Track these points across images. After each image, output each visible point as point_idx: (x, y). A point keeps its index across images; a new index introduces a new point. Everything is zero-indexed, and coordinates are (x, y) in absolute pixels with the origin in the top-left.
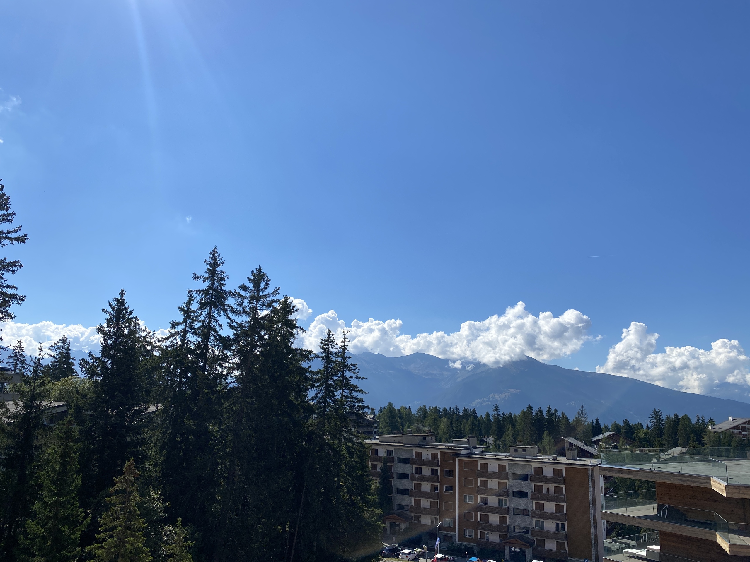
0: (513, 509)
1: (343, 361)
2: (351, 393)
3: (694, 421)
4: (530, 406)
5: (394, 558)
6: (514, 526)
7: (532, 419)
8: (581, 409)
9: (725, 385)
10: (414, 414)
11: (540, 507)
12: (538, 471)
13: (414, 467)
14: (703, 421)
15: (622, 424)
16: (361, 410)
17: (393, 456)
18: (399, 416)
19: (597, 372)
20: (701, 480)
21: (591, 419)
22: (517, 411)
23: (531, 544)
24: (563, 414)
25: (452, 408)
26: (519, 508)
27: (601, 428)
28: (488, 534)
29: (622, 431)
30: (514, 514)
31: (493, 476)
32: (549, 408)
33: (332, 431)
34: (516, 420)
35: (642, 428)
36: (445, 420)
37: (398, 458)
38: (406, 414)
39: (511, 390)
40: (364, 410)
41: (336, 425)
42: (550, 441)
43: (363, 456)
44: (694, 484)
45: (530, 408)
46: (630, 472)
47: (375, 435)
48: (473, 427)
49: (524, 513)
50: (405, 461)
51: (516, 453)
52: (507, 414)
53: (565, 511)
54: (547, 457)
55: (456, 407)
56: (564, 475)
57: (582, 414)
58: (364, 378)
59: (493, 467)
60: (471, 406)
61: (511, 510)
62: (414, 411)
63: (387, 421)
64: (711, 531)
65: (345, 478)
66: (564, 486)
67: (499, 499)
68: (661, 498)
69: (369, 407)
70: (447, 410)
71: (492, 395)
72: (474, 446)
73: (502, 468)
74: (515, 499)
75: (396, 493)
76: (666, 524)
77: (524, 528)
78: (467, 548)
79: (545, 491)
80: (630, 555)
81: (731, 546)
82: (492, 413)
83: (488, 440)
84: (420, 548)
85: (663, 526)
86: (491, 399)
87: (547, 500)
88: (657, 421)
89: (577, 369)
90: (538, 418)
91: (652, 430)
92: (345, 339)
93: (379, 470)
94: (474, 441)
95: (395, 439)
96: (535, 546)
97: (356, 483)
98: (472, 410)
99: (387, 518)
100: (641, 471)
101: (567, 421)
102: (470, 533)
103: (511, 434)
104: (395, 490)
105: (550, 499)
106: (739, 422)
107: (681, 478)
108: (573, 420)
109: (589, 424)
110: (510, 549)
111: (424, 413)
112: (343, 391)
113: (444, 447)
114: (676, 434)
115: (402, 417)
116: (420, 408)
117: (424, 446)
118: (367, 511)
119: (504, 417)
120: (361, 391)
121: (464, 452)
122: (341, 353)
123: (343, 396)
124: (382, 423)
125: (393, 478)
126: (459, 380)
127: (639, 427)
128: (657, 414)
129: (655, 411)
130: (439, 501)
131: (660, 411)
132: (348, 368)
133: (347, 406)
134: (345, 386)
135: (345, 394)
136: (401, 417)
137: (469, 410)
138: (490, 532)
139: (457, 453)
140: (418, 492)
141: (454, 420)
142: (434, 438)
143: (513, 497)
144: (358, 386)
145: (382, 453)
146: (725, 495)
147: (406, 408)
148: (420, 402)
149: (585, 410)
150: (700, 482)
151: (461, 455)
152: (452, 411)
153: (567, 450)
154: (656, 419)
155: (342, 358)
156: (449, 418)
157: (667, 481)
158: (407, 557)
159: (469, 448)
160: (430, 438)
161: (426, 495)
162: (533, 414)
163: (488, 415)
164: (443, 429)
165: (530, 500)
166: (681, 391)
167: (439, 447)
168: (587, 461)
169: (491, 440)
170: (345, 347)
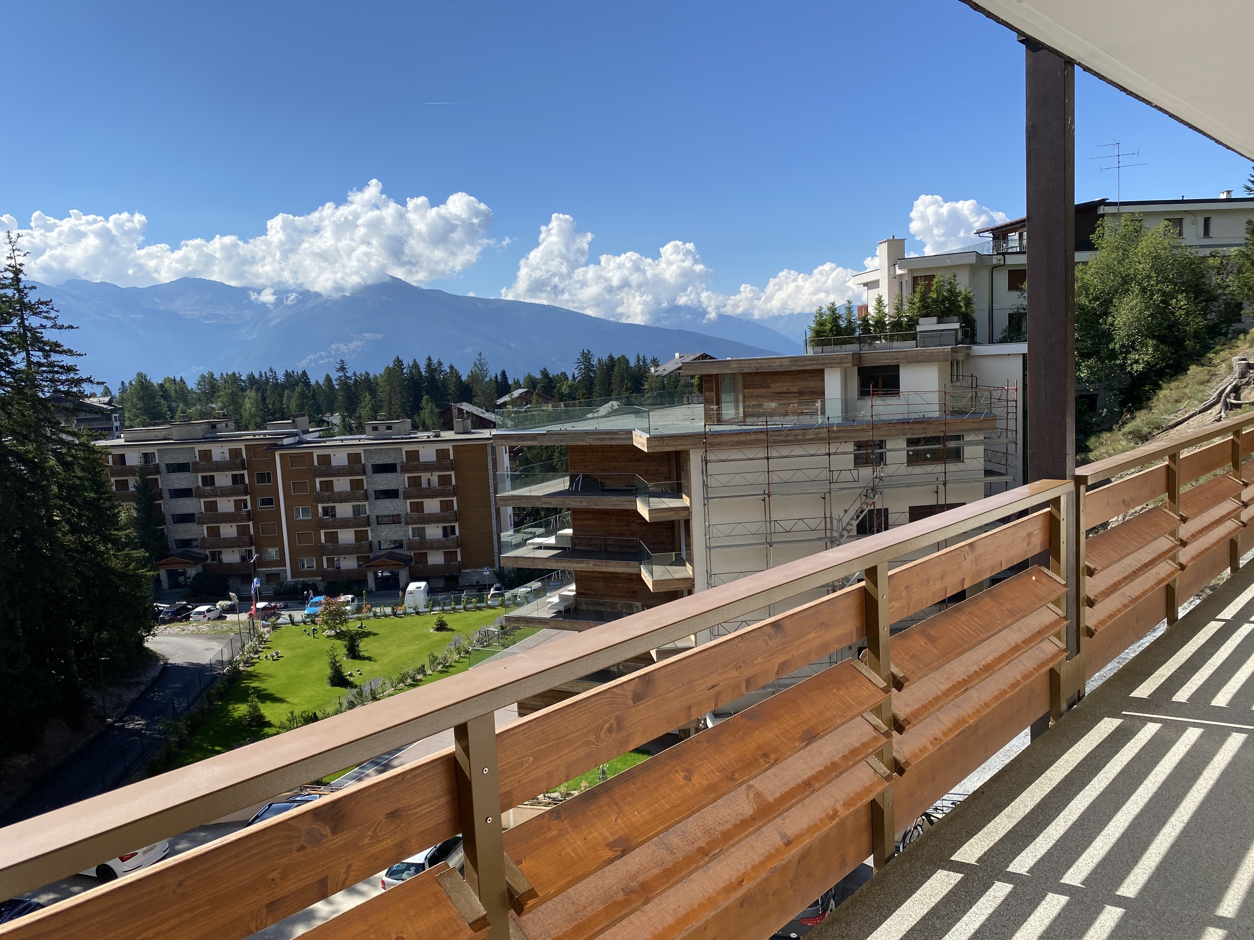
0: (377, 517)
1: (17, 295)
2: (47, 356)
3: (632, 363)
4: (398, 358)
5: (181, 622)
6: (379, 542)
7: (402, 379)
8: (478, 357)
9: (675, 309)
10: (192, 389)
11: (418, 508)
12: (413, 456)
13: (200, 475)
14: (644, 362)
15: (539, 376)
16: (76, 386)
17: (157, 462)
18: (161, 396)
19: (502, 298)
20: (622, 436)
21: (493, 372)
22: (377, 369)
23: (406, 561)
24: (452, 367)
25: (263, 373)
26: (386, 513)
27: (509, 385)
28: (338, 560)
29: (539, 386)
30: (378, 524)
31: (340, 472)
32: (429, 359)
33: (18, 429)
34: (377, 384)
35: (567, 379)
36: (253, 394)
37: (167, 465)
38: (176, 391)
39: (366, 335)
40: (83, 385)
41: (26, 416)
42: (432, 411)
43: (94, 468)
44: (614, 443)
45: (399, 362)
46: (534, 437)
47: (117, 434)
48: (305, 401)
49: (395, 520)
50: (182, 468)
51: (377, 432)
52: (361, 375)
53: (456, 508)
54: (426, 434)
55: (271, 370)
56: (452, 457)
57: (480, 365)
58: (72, 327)
59: (340, 459)
60: (298, 368)
61: (373, 520)
62: (192, 384)
63: (139, 407)
64: (632, 498)
65: (60, 508)
66: (452, 473)
67: (353, 506)
68: (574, 466)
69: (92, 379)
70: (254, 377)
71: (334, 346)
72: (304, 429)
73: (354, 459)
74: (379, 501)
75: (172, 522)
76: (579, 498)
77: (395, 541)
78: (306, 586)
79: (424, 485)
80: (535, 546)
81: (651, 511)
82: (335, 376)
83: (331, 419)
84: (226, 600)
85: (576, 502)
86: (333, 353)
87: (429, 497)
88: (585, 368)
89: (471, 294)
90: (412, 378)
91: (579, 382)
92: (14, 251)
93: (133, 489)
94: (303, 421)
95: (156, 433)
96: (413, 563)
97: (87, 513)
98: (300, 373)
99: (159, 565)
100: (549, 434)
101: (459, 378)
102: (309, 563)
103: (370, 406)
104: (168, 518)
105: (432, 494)
106: (688, 359)
107: (597, 437)
108: (468, 376)
109: (491, 380)
110: (376, 575)
111: (211, 387)
112: (28, 354)
113: (252, 437)
114: (610, 384)
115: (169, 397)
116: (203, 377)
117: (215, 440)
118: (115, 556)
119: (356, 380)
120: (70, 352)
121: (287, 441)
122: (10, 281)
123: (30, 363)
124: (129, 411)
125: (162, 498)
126: (272, 323)
127: (562, 379)
128: (586, 357)
129: (583, 353)
130: (251, 523)
131: (589, 352)
132: (33, 309)
133: (42, 380)
134: (32, 345)
135: (34, 359)
136: (166, 396)
137: (295, 373)
138: (342, 557)
139: (276, 445)
140: (213, 515)
141: (268, 392)
142: (232, 425)
143: (376, 499)
144: (60, 342)
145: (133, 459)
146: (646, 450)
147: (175, 380)
148: (202, 368)
149: (484, 359)
150: (620, 439)
151: (282, 447)
152: (264, 378)
153: (455, 420)
154: (584, 364)
155: (15, 289)
156: (258, 390)
157: (581, 443)
158: (205, 616)
159: (296, 435)
160: (223, 425)
161: (228, 518)
162: (405, 371)
163: (328, 379)
164: (250, 409)
165: (402, 500)
166: (620, 321)
167: (242, 438)
168: (486, 433)
169: (336, 419)
170: (18, 267)
